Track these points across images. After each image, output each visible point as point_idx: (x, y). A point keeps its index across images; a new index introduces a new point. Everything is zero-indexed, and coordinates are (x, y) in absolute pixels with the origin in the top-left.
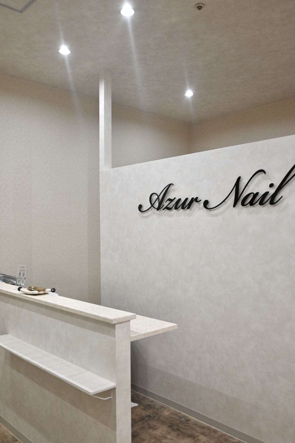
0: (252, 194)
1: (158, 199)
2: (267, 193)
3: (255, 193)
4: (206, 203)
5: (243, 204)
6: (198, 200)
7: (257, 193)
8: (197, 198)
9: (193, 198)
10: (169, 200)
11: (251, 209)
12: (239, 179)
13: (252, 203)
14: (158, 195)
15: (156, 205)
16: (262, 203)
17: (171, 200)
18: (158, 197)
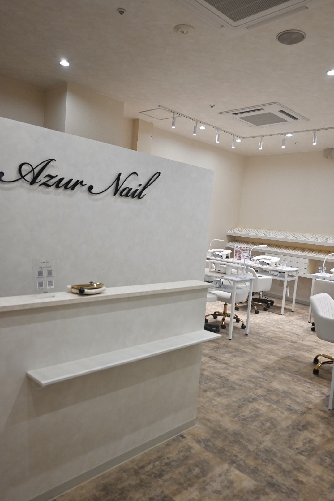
0: (128, 189)
1: (33, 172)
2: (137, 190)
3: (130, 188)
4: (91, 188)
5: (121, 195)
6: (84, 183)
7: (131, 189)
8: (82, 181)
9: (78, 181)
10: (49, 176)
11: (124, 199)
12: (120, 174)
13: (126, 195)
14: (34, 167)
15: (29, 178)
16: (133, 197)
17: (51, 177)
18: (33, 169)
